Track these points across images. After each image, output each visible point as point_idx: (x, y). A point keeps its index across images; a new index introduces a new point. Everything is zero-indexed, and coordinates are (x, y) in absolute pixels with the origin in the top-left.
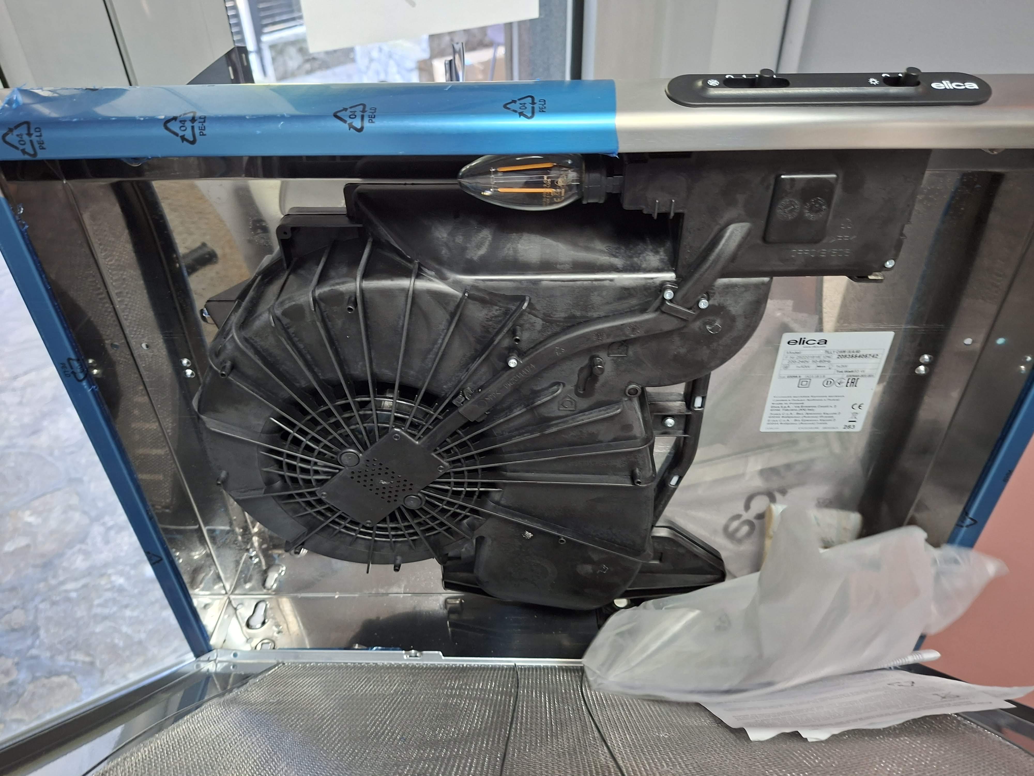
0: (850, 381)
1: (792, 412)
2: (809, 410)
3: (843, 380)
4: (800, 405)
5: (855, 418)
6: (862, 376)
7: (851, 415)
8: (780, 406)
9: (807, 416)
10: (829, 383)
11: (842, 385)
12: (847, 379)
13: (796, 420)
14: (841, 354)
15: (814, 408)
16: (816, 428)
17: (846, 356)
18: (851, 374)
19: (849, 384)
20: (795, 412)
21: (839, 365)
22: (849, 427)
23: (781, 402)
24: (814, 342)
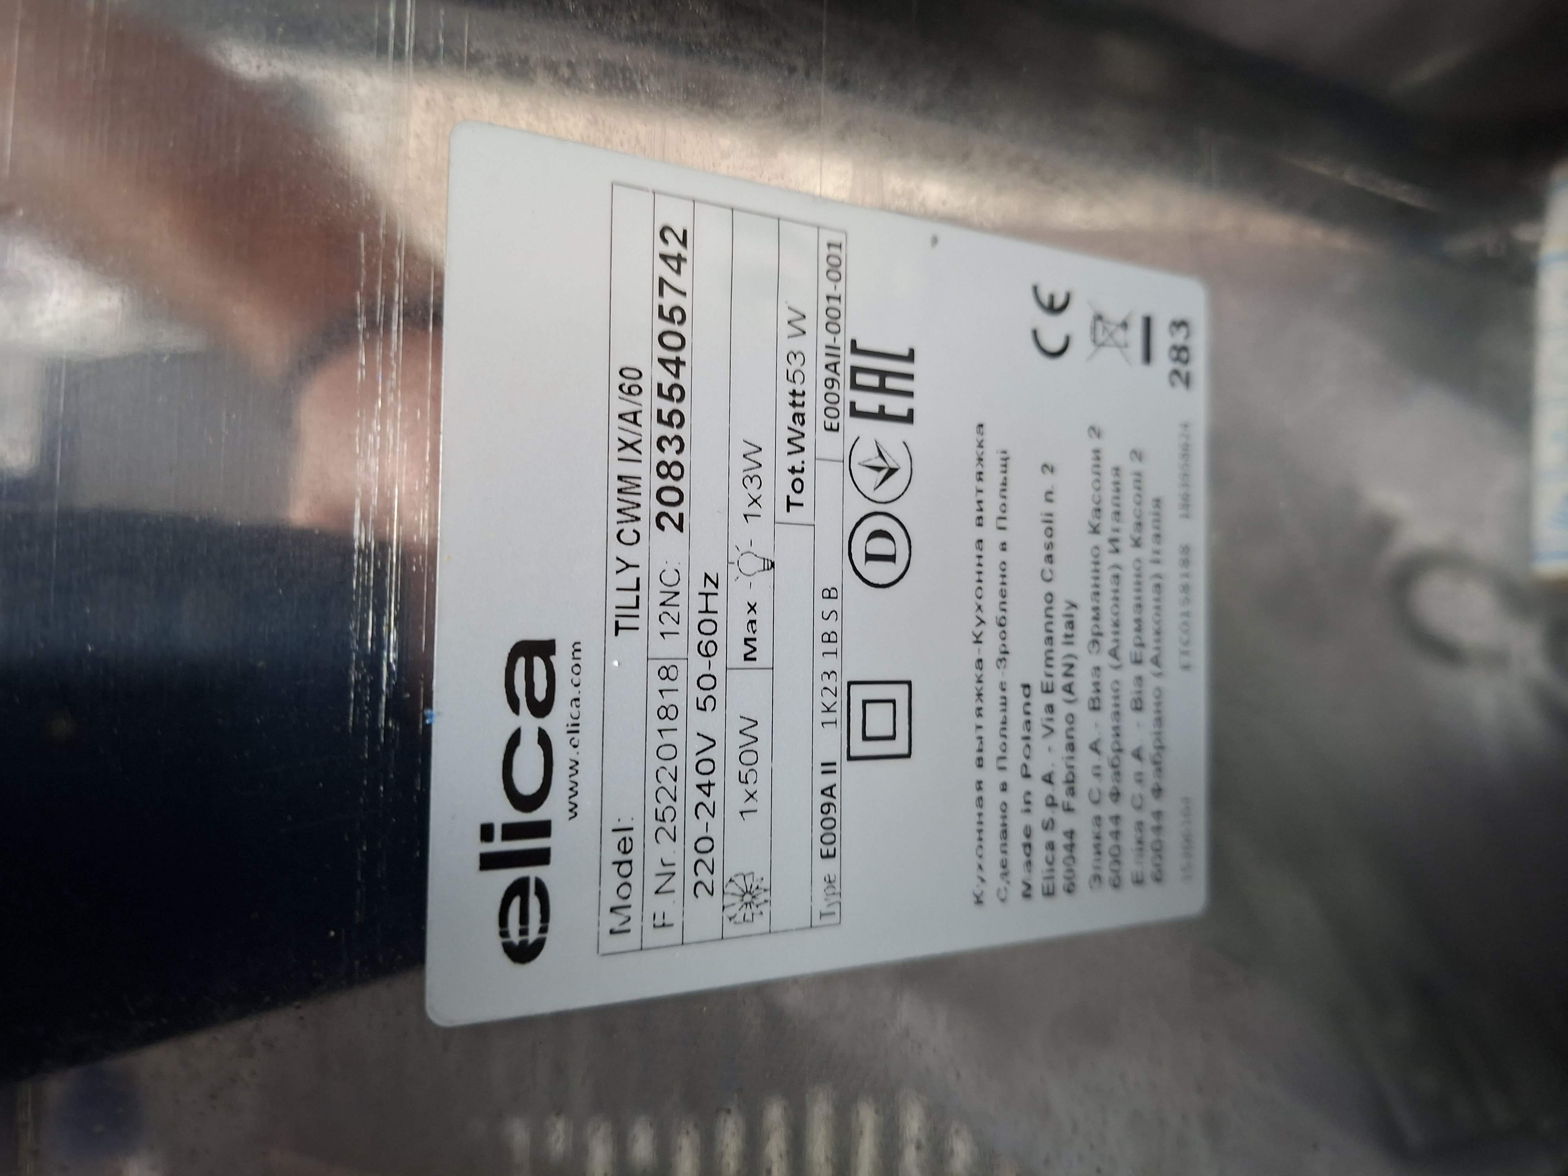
0: (868, 402)
1: (1083, 741)
2: (1069, 639)
3: (866, 452)
4: (1039, 701)
5: (1125, 325)
6: (833, 322)
7: (1110, 354)
8: (1040, 839)
9: (1107, 643)
10: (880, 546)
11: (896, 456)
12: (854, 427)
13: (1138, 707)
14: (649, 507)
15: (1059, 608)
16: (1186, 563)
17: (664, 469)
18: (814, 406)
19: (896, 406)
20: (1086, 720)
21: (741, 504)
22: (1181, 353)
23: (1016, 839)
24: (529, 741)
